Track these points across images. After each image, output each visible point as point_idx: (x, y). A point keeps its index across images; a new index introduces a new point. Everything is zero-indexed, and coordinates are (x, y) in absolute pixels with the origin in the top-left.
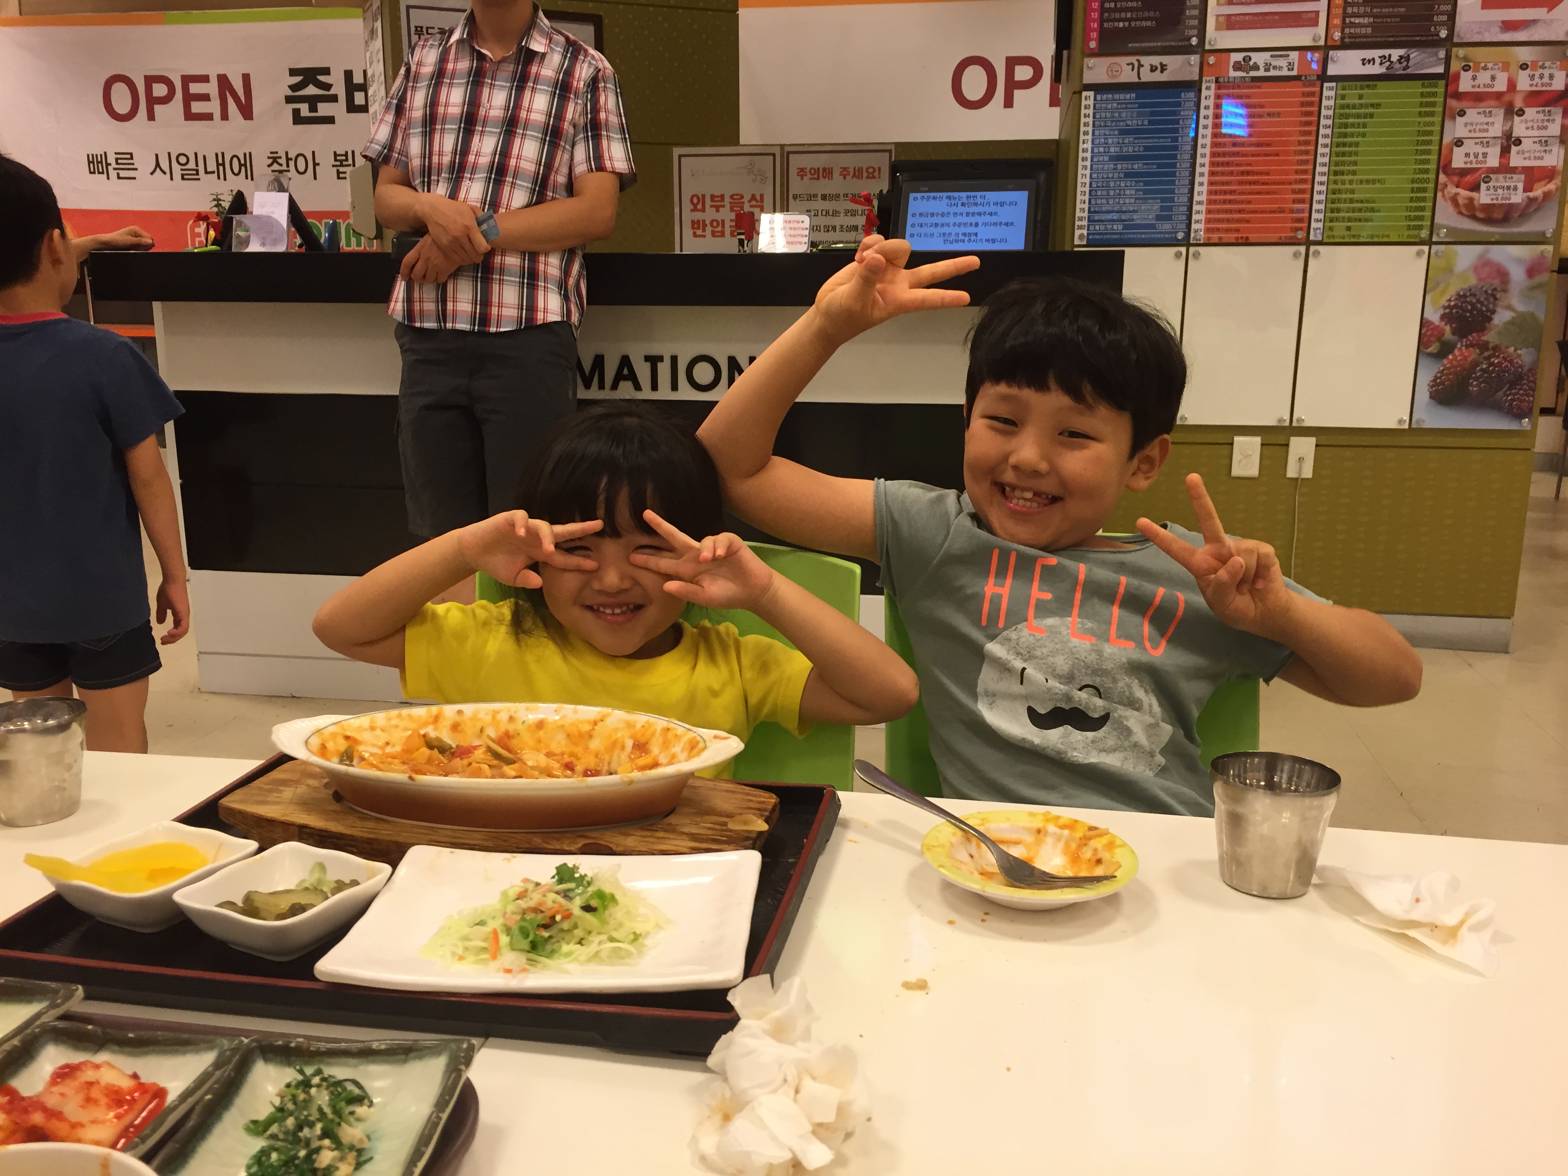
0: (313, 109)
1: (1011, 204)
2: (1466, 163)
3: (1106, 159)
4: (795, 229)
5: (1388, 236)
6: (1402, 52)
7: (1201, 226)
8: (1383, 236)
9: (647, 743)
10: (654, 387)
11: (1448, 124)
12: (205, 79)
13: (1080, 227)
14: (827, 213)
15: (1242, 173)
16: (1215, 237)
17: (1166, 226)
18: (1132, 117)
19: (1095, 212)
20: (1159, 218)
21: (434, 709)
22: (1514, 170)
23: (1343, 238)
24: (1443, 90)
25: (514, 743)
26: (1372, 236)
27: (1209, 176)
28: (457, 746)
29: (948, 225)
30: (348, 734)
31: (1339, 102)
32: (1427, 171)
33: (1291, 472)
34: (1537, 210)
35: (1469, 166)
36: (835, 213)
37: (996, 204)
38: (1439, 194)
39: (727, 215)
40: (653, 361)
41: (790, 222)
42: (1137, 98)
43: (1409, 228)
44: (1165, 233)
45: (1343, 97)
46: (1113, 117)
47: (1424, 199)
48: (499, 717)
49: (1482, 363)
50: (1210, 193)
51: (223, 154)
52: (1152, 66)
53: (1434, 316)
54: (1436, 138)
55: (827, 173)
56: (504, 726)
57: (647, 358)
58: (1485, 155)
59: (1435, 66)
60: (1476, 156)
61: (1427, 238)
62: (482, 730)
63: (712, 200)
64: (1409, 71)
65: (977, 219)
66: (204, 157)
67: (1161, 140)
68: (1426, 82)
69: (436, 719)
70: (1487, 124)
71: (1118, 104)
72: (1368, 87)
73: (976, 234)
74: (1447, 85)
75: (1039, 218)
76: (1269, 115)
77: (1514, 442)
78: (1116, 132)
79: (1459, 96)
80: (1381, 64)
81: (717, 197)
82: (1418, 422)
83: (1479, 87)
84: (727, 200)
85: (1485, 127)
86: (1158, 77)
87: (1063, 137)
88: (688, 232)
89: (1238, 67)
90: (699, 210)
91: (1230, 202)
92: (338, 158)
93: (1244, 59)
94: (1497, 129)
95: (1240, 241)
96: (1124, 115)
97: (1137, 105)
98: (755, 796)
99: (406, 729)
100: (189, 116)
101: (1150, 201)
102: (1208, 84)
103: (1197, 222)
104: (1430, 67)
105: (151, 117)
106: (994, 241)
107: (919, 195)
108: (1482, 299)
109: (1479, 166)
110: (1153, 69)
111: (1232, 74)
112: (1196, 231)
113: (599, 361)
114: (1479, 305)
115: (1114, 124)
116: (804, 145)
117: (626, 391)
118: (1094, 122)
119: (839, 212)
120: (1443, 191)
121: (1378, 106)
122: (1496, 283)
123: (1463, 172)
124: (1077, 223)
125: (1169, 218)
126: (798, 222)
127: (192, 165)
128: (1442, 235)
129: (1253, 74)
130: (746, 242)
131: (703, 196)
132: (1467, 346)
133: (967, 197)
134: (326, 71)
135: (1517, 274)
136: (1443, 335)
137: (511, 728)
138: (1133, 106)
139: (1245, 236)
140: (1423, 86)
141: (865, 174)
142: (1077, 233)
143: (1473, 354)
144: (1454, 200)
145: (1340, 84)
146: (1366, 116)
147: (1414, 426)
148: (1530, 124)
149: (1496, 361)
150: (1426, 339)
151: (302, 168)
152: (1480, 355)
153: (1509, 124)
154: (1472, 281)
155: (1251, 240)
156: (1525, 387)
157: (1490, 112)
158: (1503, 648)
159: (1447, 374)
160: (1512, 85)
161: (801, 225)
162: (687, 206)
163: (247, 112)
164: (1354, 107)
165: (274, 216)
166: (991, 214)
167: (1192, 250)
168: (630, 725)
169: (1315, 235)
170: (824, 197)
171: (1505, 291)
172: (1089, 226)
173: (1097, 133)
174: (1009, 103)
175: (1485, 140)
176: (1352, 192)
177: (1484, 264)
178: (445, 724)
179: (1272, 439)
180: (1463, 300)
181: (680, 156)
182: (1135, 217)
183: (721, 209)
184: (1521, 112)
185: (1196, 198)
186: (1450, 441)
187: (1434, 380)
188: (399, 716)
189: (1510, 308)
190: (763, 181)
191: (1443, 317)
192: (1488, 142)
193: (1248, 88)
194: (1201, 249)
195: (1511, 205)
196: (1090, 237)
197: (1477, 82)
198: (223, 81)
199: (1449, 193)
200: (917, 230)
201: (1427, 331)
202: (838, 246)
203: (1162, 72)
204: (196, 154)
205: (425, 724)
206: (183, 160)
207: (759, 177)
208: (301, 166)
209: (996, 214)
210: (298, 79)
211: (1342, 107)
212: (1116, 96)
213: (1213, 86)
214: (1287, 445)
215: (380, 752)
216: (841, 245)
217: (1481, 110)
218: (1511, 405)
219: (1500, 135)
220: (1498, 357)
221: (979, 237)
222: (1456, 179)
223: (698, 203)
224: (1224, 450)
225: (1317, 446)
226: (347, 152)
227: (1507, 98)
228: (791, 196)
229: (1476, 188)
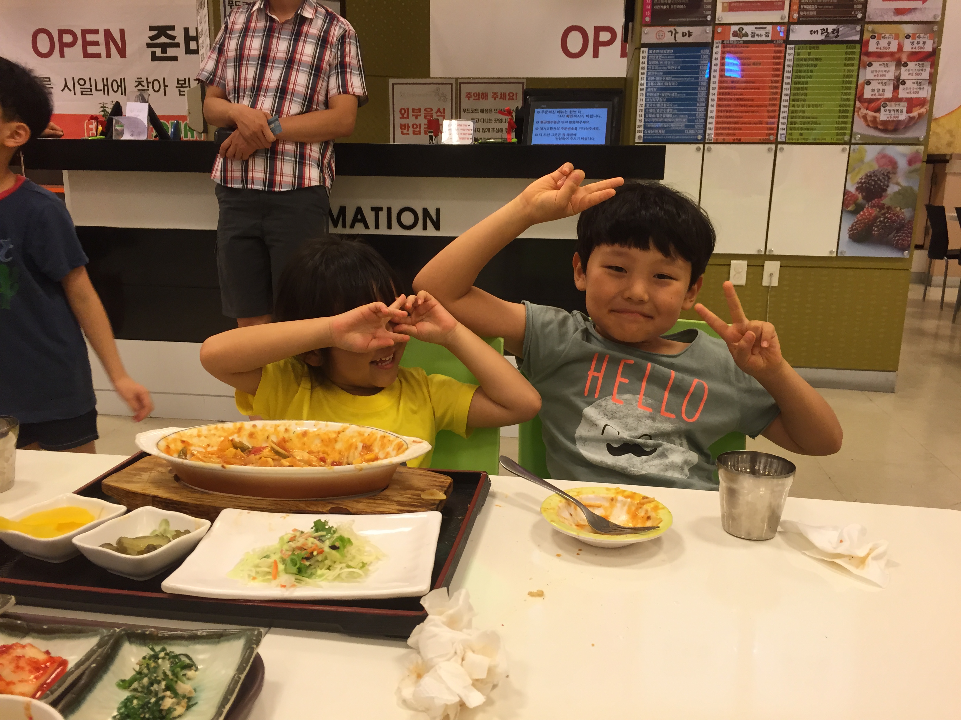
0: (164, 51)
1: (597, 116)
2: (872, 95)
3: (655, 89)
4: (464, 130)
5: (825, 139)
6: (834, 27)
7: (712, 132)
8: (822, 139)
9: (371, 445)
10: (377, 227)
11: (862, 71)
12: (96, 32)
13: (639, 131)
14: (484, 120)
15: (737, 100)
16: (720, 139)
17: (691, 131)
18: (671, 64)
19: (648, 122)
20: (686, 126)
21: (238, 424)
22: (901, 100)
23: (798, 140)
24: (859, 50)
25: (288, 445)
26: (815, 139)
27: (717, 101)
28: (253, 447)
29: (558, 129)
30: (184, 439)
31: (796, 56)
32: (848, 100)
33: (765, 283)
34: (915, 124)
35: (874, 97)
36: (489, 121)
37: (588, 116)
38: (856, 114)
39: (422, 121)
40: (377, 210)
41: (461, 125)
42: (673, 53)
43: (838, 134)
44: (690, 136)
45: (799, 54)
46: (659, 64)
47: (846, 117)
48: (279, 429)
49: (880, 217)
50: (718, 111)
51: (107, 79)
52: (683, 33)
53: (852, 188)
54: (854, 80)
55: (484, 96)
56: (282, 435)
57: (373, 209)
58: (884, 90)
59: (855, 35)
60: (878, 91)
61: (848, 141)
62: (268, 437)
63: (413, 112)
64: (838, 39)
65: (576, 125)
66: (95, 81)
67: (688, 79)
68: (849, 45)
69: (240, 430)
70: (885, 71)
71: (662, 56)
72: (814, 48)
73: (575, 135)
74: (861, 47)
75: (614, 125)
76: (754, 64)
77: (899, 265)
78: (661, 73)
79: (869, 54)
80: (822, 34)
81: (416, 109)
82: (841, 253)
83: (881, 49)
84: (423, 112)
85: (884, 73)
86: (686, 40)
87: (628, 76)
88: (398, 131)
89: (735, 34)
90: (405, 118)
91: (730, 117)
92: (180, 82)
93: (739, 30)
94: (891, 75)
95: (736, 141)
96: (666, 63)
97: (674, 57)
98: (437, 478)
99: (220, 437)
100: (86, 55)
101: (681, 116)
102: (717, 45)
103: (710, 129)
104: (851, 36)
105: (62, 55)
106: (586, 139)
107: (541, 110)
108: (881, 178)
109: (880, 97)
110: (684, 35)
111: (732, 38)
112: (709, 134)
113: (343, 210)
114: (879, 182)
115: (660, 68)
116: (470, 78)
117: (359, 229)
118: (648, 67)
119: (492, 120)
120: (858, 112)
121: (820, 59)
122: (890, 168)
123: (870, 101)
124: (637, 129)
125: (693, 127)
126: (466, 126)
127: (87, 85)
128: (857, 139)
129: (744, 39)
130: (434, 137)
131: (408, 109)
132: (871, 207)
133: (571, 112)
134: (172, 28)
135: (902, 163)
136: (857, 199)
137: (286, 436)
138: (672, 57)
139: (739, 138)
140: (847, 48)
141: (508, 97)
142: (637, 135)
143: (875, 212)
144: (865, 117)
145: (797, 46)
146: (812, 66)
147: (839, 255)
148: (911, 72)
149: (889, 216)
150: (847, 202)
151: (156, 88)
152: (879, 212)
153: (898, 72)
154: (876, 167)
155: (742, 141)
156: (906, 232)
157: (887, 64)
158: (890, 389)
159: (859, 224)
160: (900, 48)
161: (468, 128)
162: (398, 115)
163: (122, 53)
164: (805, 60)
165: (139, 117)
166: (584, 122)
167: (707, 146)
168: (361, 434)
169: (781, 138)
170: (482, 111)
171: (895, 173)
172: (644, 130)
173: (649, 73)
174: (596, 54)
175: (884, 82)
176: (804, 112)
177: (883, 156)
178: (245, 433)
179: (754, 262)
180: (869, 178)
181: (393, 84)
182: (672, 126)
183: (419, 117)
184: (906, 65)
185: (709, 114)
186: (860, 264)
187: (852, 227)
188: (216, 428)
189: (897, 184)
190: (445, 100)
191: (857, 189)
192: (885, 83)
193: (741, 47)
194: (712, 146)
195: (899, 121)
196: (645, 137)
197: (879, 46)
198: (108, 33)
199: (861, 113)
200: (539, 132)
201: (847, 197)
202: (491, 140)
203: (689, 36)
204: (90, 79)
205: (233, 433)
206: (82, 82)
207: (442, 98)
208: (156, 87)
209: (588, 122)
210: (154, 33)
211: (798, 60)
212: (662, 51)
213: (720, 45)
214: (763, 266)
215: (203, 450)
216: (493, 140)
217: (881, 63)
218: (897, 242)
219: (893, 78)
220: (890, 213)
221: (577, 136)
222: (866, 105)
223: (404, 113)
224: (725, 268)
225: (781, 266)
226: (185, 79)
227: (897, 56)
228: (462, 110)
229: (878, 110)
